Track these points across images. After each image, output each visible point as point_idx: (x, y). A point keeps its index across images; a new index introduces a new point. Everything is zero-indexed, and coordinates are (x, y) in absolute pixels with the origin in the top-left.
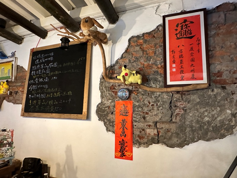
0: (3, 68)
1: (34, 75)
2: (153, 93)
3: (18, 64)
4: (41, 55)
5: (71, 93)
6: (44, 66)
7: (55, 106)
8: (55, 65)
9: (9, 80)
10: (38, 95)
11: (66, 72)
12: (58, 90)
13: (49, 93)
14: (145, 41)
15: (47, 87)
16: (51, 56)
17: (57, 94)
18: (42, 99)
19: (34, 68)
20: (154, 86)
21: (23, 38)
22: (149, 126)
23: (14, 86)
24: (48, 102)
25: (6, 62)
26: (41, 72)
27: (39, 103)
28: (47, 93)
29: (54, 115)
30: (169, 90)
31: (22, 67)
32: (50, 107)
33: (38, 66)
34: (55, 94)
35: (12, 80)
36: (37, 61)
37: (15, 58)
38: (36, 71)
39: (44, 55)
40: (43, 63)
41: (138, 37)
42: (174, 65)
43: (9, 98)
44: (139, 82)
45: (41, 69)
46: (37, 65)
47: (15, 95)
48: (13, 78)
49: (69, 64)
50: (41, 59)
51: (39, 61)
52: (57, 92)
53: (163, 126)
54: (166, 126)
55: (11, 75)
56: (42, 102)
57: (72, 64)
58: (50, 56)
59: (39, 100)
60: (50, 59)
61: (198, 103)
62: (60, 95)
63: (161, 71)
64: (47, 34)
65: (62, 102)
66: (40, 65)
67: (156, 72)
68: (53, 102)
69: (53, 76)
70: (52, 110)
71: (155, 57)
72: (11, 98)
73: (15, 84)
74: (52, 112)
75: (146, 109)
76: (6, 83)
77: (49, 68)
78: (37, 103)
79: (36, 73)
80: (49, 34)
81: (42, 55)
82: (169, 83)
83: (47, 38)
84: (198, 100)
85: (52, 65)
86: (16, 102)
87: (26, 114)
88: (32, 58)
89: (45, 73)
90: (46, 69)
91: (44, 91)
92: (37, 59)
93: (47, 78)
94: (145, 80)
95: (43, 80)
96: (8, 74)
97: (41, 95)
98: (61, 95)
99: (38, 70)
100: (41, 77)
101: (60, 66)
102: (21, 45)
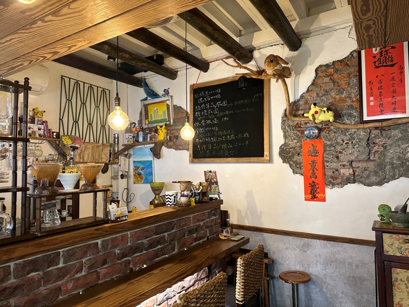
0: (156, 109)
1: (199, 117)
2: (347, 130)
3: (174, 104)
4: (204, 93)
5: (247, 135)
6: (210, 105)
7: (229, 149)
8: (225, 104)
9: (168, 123)
10: (207, 139)
11: (239, 111)
12: (231, 132)
13: (221, 136)
14: (337, 71)
15: (217, 129)
16: (218, 93)
17: (230, 137)
18: (212, 144)
19: (198, 108)
20: (348, 122)
21: (177, 72)
22: (344, 166)
23: (173, 130)
24: (221, 146)
25: (159, 102)
26: (207, 113)
27: (210, 147)
28: (218, 137)
29: (230, 159)
30: (366, 126)
31: (181, 107)
32: (224, 151)
33: (203, 106)
34: (228, 137)
35: (170, 123)
36: (201, 99)
37: (171, 96)
38: (201, 111)
39: (208, 93)
40: (208, 102)
41: (327, 66)
42: (372, 99)
43: (167, 144)
44: (331, 119)
45: (207, 110)
46: (201, 105)
47: (175, 140)
48: (172, 121)
49: (242, 102)
50: (206, 97)
51: (203, 100)
52: (230, 135)
53: (360, 165)
54: (362, 165)
55: (167, 117)
56: (213, 146)
57: (246, 101)
58: (216, 94)
59: (209, 144)
60: (217, 97)
61: (400, 139)
62: (234, 138)
63: (356, 105)
64: (209, 65)
65: (238, 144)
66: (205, 105)
67: (351, 107)
68: (227, 146)
69: (224, 116)
70: (226, 154)
71: (350, 89)
72: (171, 143)
73: (173, 128)
74: (227, 157)
75: (339, 148)
76: (164, 126)
77: (217, 107)
78: (207, 147)
79: (201, 114)
80: (212, 65)
81: (207, 93)
82: (366, 118)
83: (209, 71)
84: (400, 135)
85: (220, 104)
86: (177, 148)
87: (196, 160)
88: (194, 97)
89: (213, 114)
90: (213, 109)
91: (213, 134)
92: (200, 97)
93: (215, 119)
94: (338, 116)
95: (212, 122)
96: (164, 117)
97: (210, 139)
98: (236, 138)
99: (203, 110)
100: (208, 119)
101: (231, 104)
102: (175, 81)
